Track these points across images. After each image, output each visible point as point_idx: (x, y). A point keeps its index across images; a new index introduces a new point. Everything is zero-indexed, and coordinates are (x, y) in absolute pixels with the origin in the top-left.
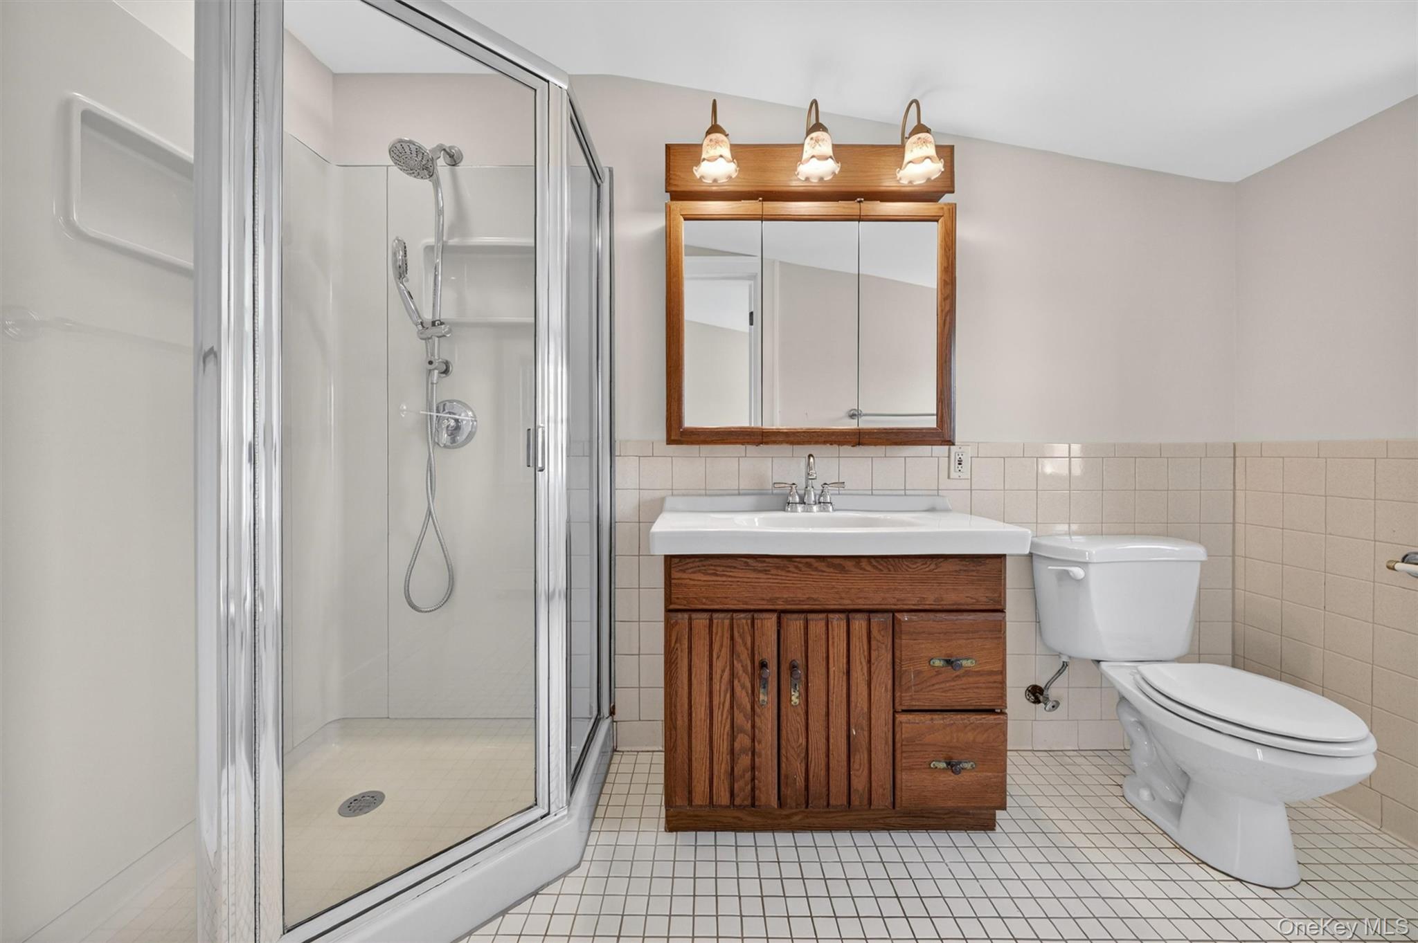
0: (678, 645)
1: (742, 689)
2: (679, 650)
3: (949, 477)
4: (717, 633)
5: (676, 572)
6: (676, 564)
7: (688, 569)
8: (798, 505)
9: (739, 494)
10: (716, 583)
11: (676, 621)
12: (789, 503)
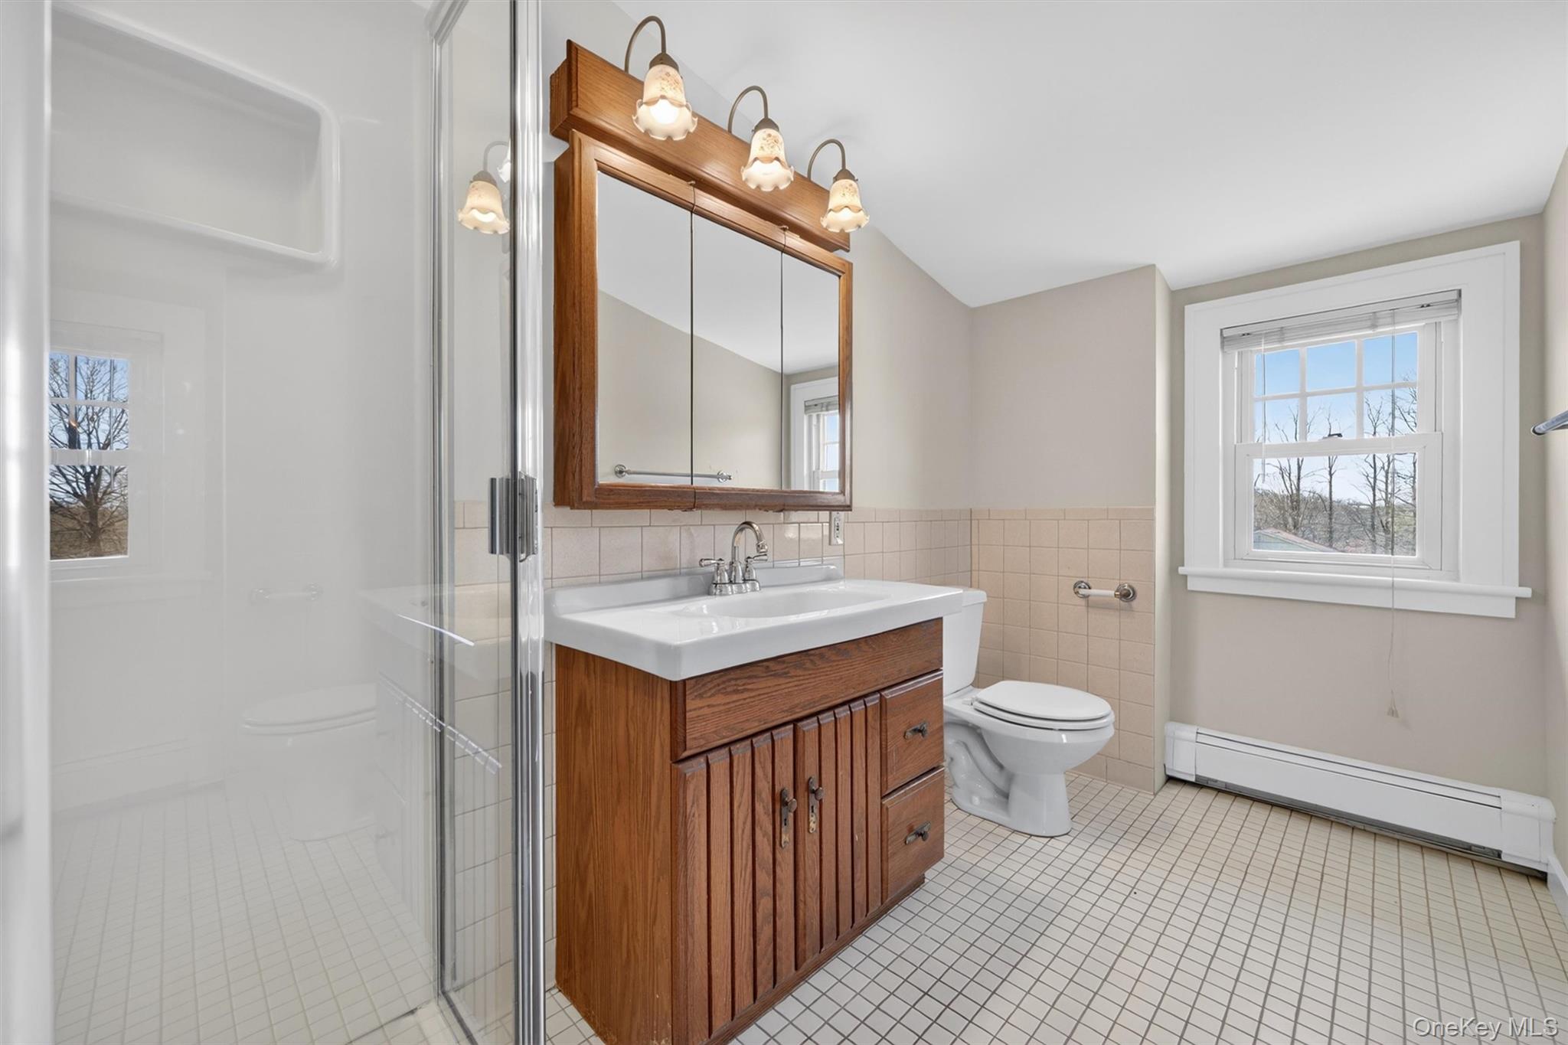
0: (695, 809)
1: (764, 836)
2: (696, 815)
3: (830, 544)
4: (738, 773)
5: (693, 699)
6: (691, 688)
7: (705, 692)
8: (727, 585)
9: (642, 579)
10: (738, 704)
11: (694, 774)
12: (716, 584)
